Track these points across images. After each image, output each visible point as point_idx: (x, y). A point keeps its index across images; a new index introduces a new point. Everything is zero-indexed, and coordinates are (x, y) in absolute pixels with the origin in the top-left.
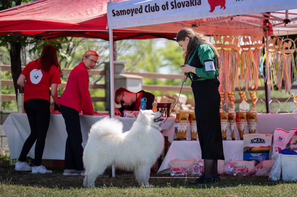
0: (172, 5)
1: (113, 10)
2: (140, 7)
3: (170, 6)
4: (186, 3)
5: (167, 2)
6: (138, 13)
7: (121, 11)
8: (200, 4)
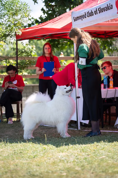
0: (99, 11)
1: (74, 17)
2: (85, 14)
3: (98, 12)
4: (105, 9)
5: (96, 9)
6: (85, 18)
7: (77, 17)
8: (112, 8)
